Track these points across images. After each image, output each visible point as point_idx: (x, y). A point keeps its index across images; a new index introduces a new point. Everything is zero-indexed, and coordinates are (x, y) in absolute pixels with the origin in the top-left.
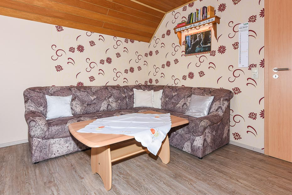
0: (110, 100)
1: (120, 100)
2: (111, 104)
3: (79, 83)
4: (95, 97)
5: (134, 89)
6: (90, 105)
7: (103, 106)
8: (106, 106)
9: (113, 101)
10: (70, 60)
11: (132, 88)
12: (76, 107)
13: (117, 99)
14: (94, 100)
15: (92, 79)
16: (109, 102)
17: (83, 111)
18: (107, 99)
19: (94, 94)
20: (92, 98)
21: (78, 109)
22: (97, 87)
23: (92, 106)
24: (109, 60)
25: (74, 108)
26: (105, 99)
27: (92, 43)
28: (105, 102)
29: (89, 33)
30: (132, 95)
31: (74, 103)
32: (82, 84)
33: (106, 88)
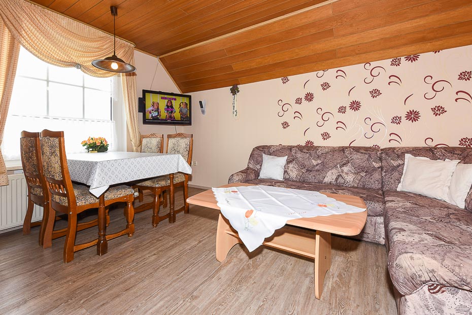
0: (346, 169)
1: (366, 172)
2: (344, 175)
3: (308, 142)
4: (319, 162)
5: (407, 156)
6: (311, 171)
7: (330, 177)
8: (334, 177)
9: (351, 171)
10: (297, 114)
11: (403, 154)
12: (291, 170)
13: (359, 170)
14: (317, 165)
15: (326, 136)
16: (343, 172)
17: (299, 177)
18: (339, 167)
19: (319, 157)
20: (315, 163)
21: (294, 174)
22: (328, 147)
23: (312, 174)
24: (355, 106)
25: (289, 171)
26: (336, 166)
27: (325, 86)
28: (334, 171)
29: (321, 73)
30: (399, 166)
31: (291, 166)
32: (312, 143)
33: (342, 149)
